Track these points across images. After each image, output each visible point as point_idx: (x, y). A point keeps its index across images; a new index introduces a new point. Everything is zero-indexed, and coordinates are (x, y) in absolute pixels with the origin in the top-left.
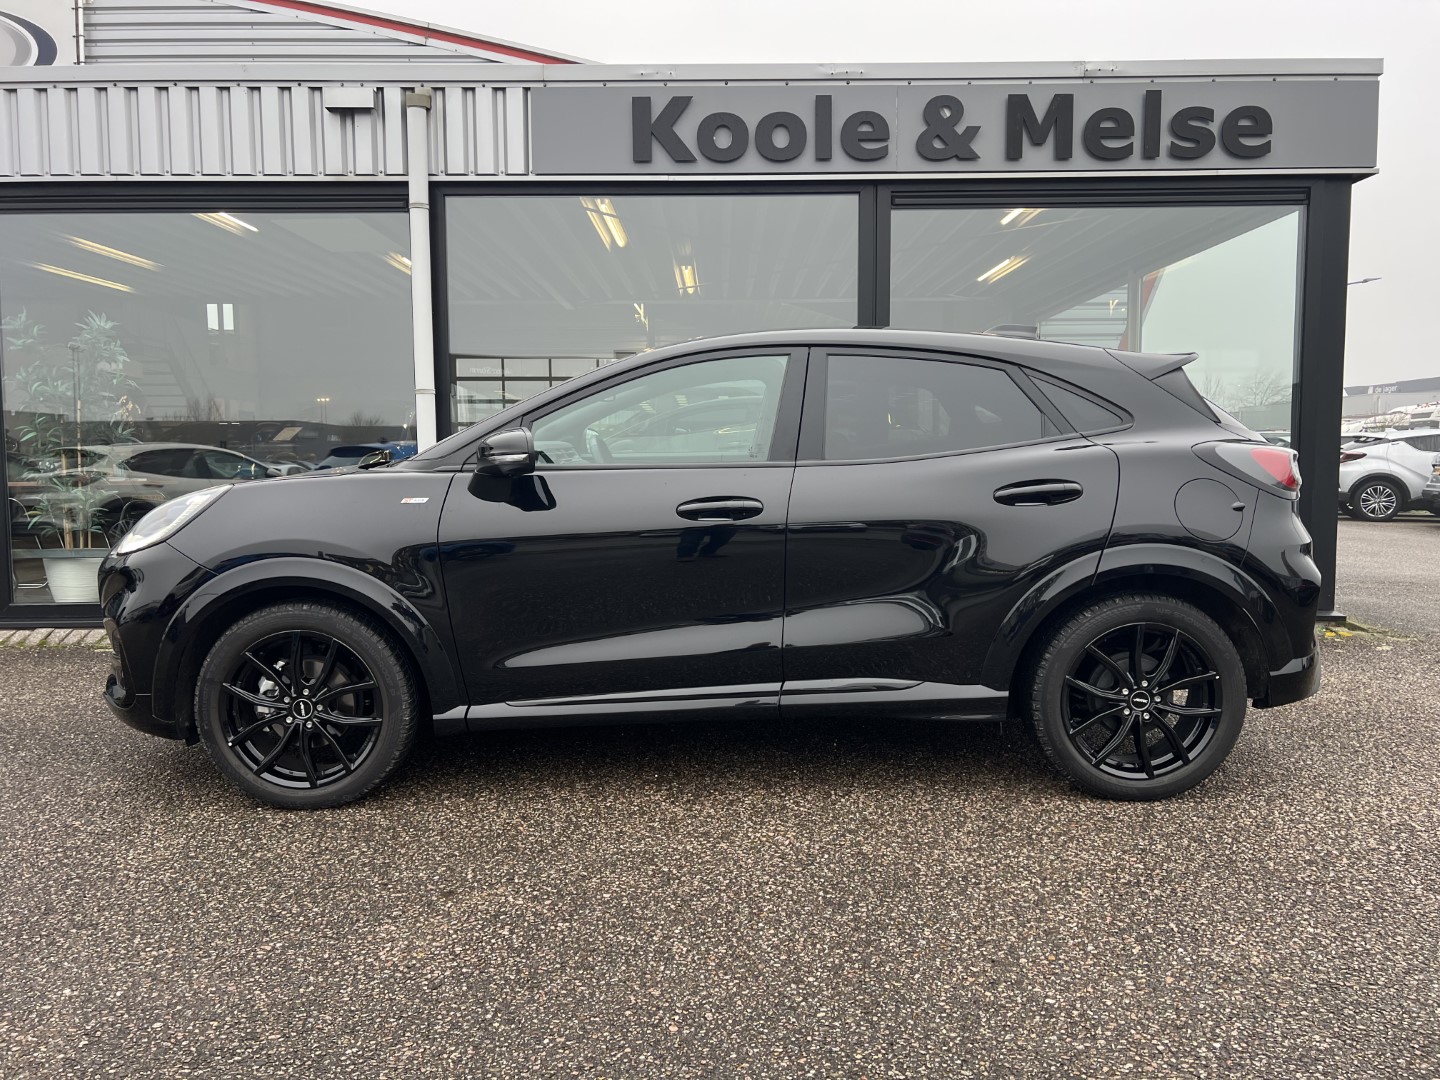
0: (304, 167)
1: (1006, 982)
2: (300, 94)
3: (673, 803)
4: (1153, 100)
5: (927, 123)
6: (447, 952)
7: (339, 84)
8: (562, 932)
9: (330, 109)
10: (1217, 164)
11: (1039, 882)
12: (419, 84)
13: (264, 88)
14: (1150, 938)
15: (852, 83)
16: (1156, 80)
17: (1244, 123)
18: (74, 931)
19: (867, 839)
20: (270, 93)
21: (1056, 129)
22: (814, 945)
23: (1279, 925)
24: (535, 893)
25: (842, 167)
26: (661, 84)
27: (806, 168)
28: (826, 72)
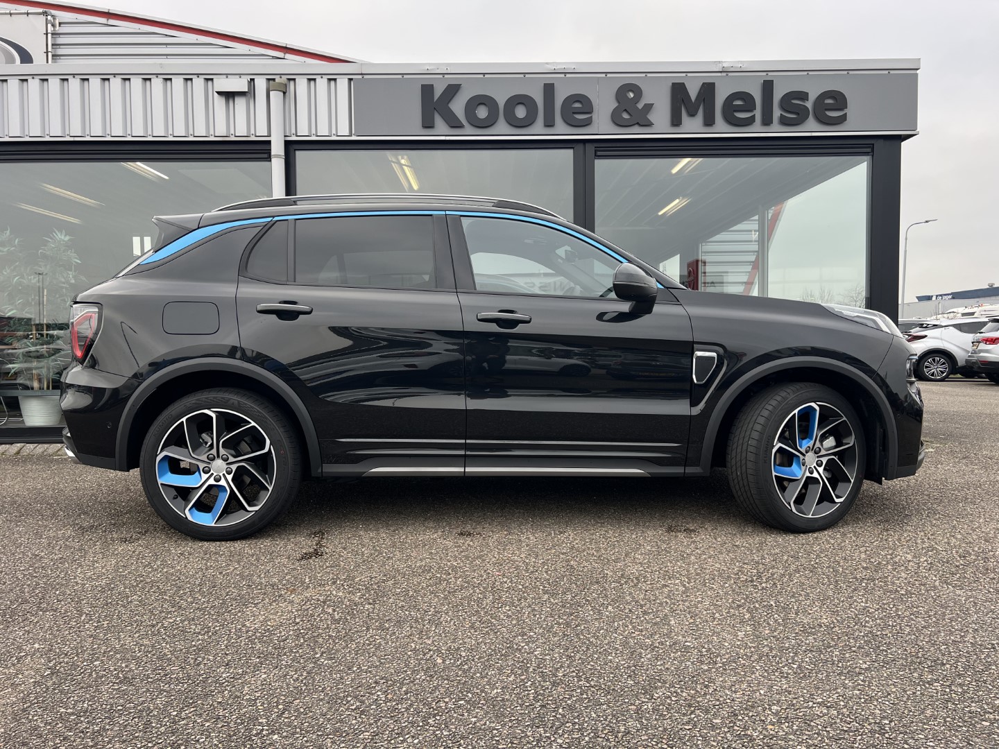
0: (200, 131)
1: (660, 634)
2: (198, 83)
3: (445, 539)
4: (768, 87)
5: (618, 102)
6: (291, 622)
7: (225, 76)
8: (368, 610)
9: (217, 92)
10: (811, 128)
11: (687, 580)
12: (278, 76)
13: (174, 79)
14: (756, 609)
15: (568, 75)
16: (770, 74)
17: (829, 101)
18: (41, 613)
19: (574, 557)
20: (178, 82)
21: (704, 106)
22: (535, 616)
23: (843, 601)
24: (350, 589)
25: (562, 131)
26: (441, 76)
27: (538, 132)
28: (550, 68)
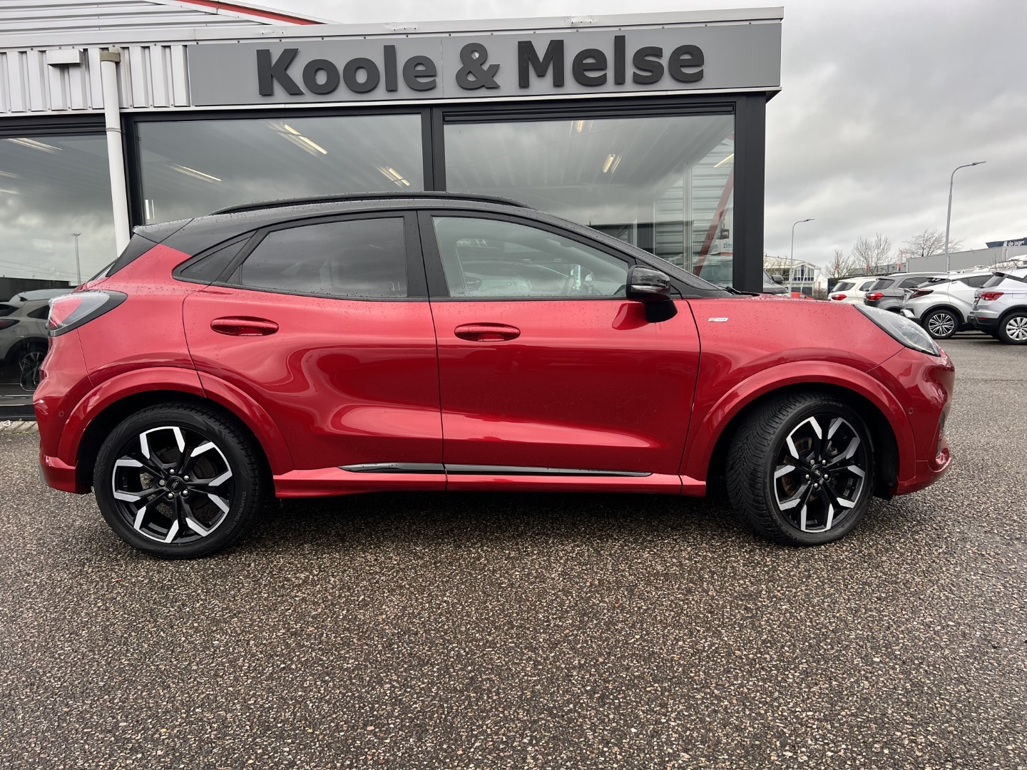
0: (37, 106)
2: (33, 55)
4: (620, 42)
5: (463, 63)
7: (58, 48)
9: (52, 65)
10: (667, 87)
12: (111, 45)
13: (9, 52)
15: (410, 36)
16: (623, 29)
20: (12, 56)
21: (553, 66)
25: (405, 96)
26: (278, 40)
27: (380, 97)
28: (390, 29)
